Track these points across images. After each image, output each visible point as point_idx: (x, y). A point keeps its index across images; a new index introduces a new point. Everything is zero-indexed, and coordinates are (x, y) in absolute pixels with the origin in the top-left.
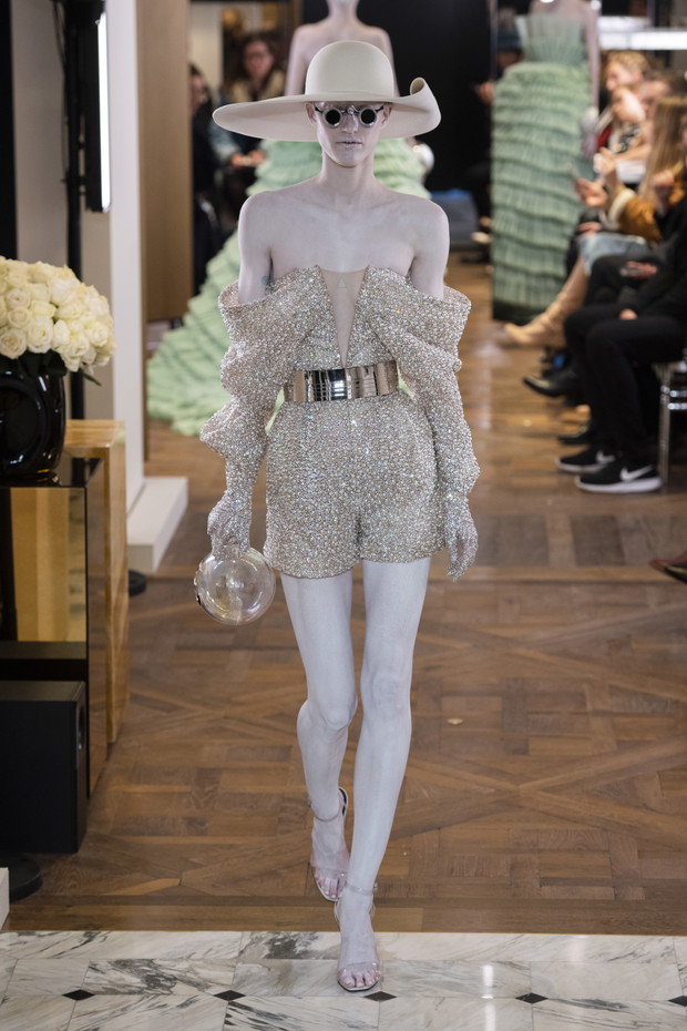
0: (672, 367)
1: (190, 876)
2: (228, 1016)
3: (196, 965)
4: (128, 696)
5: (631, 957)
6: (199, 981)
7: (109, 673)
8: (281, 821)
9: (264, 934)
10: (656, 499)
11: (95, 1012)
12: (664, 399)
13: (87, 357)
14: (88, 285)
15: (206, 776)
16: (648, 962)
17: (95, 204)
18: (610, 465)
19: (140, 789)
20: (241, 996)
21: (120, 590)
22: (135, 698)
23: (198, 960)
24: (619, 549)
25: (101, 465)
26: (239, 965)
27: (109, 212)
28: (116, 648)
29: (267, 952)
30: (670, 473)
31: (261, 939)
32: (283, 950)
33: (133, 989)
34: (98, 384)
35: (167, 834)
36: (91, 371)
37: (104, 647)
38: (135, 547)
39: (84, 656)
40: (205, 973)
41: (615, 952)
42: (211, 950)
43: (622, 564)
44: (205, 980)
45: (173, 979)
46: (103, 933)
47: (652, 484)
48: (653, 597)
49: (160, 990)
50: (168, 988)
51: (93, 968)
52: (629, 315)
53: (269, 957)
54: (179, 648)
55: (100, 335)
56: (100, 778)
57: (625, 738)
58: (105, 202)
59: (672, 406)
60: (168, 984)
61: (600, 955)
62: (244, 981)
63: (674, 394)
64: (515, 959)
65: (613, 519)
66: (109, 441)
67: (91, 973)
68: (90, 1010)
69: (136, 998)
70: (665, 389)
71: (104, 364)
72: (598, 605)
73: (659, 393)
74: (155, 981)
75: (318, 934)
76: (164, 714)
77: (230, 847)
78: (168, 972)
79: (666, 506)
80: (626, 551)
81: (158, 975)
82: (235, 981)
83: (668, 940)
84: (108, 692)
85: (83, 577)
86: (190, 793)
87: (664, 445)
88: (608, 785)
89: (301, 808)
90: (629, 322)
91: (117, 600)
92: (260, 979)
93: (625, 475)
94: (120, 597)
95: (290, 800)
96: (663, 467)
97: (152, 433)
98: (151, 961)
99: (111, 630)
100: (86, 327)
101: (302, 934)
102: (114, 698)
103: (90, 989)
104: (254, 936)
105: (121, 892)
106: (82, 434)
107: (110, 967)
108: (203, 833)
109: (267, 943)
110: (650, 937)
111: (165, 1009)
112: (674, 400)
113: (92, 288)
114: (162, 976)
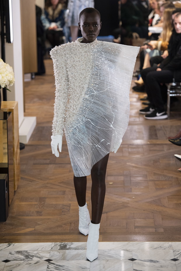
0: (170, 84)
1: (37, 227)
2: (48, 266)
3: (39, 252)
4: (20, 178)
5: (160, 248)
6: (40, 256)
7: (14, 171)
8: (63, 212)
9: (58, 243)
10: (166, 121)
11: (11, 266)
12: (168, 93)
13: (7, 84)
14: (7, 64)
15: (42, 200)
16: (165, 249)
17: (9, 41)
18: (154, 111)
19: (24, 203)
20: (52, 260)
21: (17, 148)
22: (22, 178)
23: (40, 251)
24: (156, 135)
25: (11, 114)
26: (51, 252)
27: (13, 43)
28: (16, 164)
29: (59, 248)
30: (170, 113)
31: (57, 244)
32: (63, 248)
33: (22, 259)
34: (10, 91)
35: (31, 216)
36: (8, 88)
37: (13, 164)
38: (21, 136)
39: (7, 167)
40: (42, 254)
41: (156, 246)
42: (43, 248)
43: (157, 139)
44: (42, 256)
45: (33, 256)
46: (13, 243)
47: (165, 117)
48: (165, 148)
49: (29, 259)
50: (31, 259)
51: (11, 253)
52: (159, 70)
53: (59, 249)
54: (34, 164)
55: (10, 78)
56: (12, 200)
57: (158, 187)
58: (12, 40)
59: (171, 95)
60: (31, 257)
61: (151, 247)
62: (53, 256)
63: (171, 92)
64: (128, 249)
65: (154, 126)
66: (13, 107)
67: (10, 255)
68: (10, 265)
69: (23, 261)
70: (169, 90)
71: (11, 86)
72: (150, 150)
73: (167, 91)
74: (28, 256)
75: (73, 243)
76: (30, 182)
77: (49, 219)
78: (31, 254)
79: (169, 123)
80: (158, 135)
81: (28, 255)
82: (50, 256)
83: (170, 243)
84: (14, 176)
85: (7, 145)
86: (37, 204)
87: (169, 106)
88: (153, 200)
89: (68, 208)
90: (159, 72)
91: (16, 151)
92: (57, 256)
93: (158, 114)
94: (17, 150)
95: (65, 206)
96: (168, 112)
97: (26, 104)
98: (27, 251)
99: (15, 159)
100: (6, 75)
101: (69, 243)
102: (16, 178)
103: (10, 259)
104: (55, 244)
105: (18, 232)
106: (6, 105)
107: (15, 253)
108: (41, 215)
109: (59, 246)
110: (165, 242)
111: (31, 264)
112: (171, 93)
113: (8, 65)
114: (29, 255)
